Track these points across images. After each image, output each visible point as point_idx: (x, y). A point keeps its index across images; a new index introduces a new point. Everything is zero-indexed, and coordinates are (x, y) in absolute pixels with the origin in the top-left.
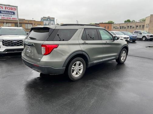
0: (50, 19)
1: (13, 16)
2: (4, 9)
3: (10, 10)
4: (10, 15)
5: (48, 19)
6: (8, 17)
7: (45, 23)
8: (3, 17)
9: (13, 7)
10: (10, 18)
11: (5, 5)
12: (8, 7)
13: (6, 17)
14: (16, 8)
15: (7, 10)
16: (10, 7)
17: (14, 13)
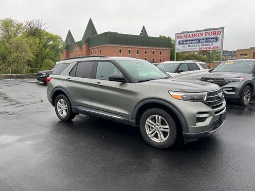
1: (215, 44)
2: (204, 37)
3: (212, 36)
4: (210, 43)
6: (207, 46)
8: (200, 47)
9: (216, 31)
10: (210, 48)
11: (205, 30)
12: (209, 31)
13: (205, 47)
14: (221, 30)
15: (208, 36)
16: (212, 31)
17: (217, 39)
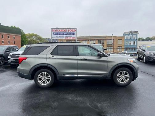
0: (132, 33)
1: (73, 36)
2: (67, 32)
3: (72, 32)
4: (71, 36)
5: (130, 33)
7: (126, 38)
8: (66, 37)
9: (73, 29)
10: (71, 38)
11: (68, 29)
12: (70, 29)
13: (68, 37)
14: (76, 30)
15: (69, 32)
16: (71, 29)
17: (74, 34)
